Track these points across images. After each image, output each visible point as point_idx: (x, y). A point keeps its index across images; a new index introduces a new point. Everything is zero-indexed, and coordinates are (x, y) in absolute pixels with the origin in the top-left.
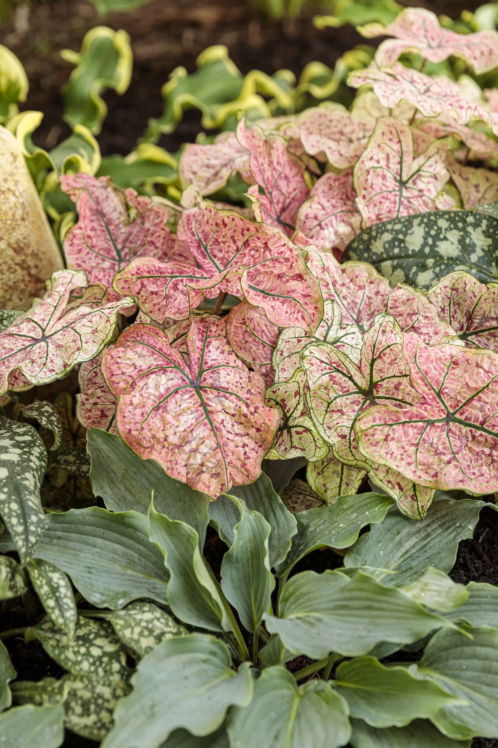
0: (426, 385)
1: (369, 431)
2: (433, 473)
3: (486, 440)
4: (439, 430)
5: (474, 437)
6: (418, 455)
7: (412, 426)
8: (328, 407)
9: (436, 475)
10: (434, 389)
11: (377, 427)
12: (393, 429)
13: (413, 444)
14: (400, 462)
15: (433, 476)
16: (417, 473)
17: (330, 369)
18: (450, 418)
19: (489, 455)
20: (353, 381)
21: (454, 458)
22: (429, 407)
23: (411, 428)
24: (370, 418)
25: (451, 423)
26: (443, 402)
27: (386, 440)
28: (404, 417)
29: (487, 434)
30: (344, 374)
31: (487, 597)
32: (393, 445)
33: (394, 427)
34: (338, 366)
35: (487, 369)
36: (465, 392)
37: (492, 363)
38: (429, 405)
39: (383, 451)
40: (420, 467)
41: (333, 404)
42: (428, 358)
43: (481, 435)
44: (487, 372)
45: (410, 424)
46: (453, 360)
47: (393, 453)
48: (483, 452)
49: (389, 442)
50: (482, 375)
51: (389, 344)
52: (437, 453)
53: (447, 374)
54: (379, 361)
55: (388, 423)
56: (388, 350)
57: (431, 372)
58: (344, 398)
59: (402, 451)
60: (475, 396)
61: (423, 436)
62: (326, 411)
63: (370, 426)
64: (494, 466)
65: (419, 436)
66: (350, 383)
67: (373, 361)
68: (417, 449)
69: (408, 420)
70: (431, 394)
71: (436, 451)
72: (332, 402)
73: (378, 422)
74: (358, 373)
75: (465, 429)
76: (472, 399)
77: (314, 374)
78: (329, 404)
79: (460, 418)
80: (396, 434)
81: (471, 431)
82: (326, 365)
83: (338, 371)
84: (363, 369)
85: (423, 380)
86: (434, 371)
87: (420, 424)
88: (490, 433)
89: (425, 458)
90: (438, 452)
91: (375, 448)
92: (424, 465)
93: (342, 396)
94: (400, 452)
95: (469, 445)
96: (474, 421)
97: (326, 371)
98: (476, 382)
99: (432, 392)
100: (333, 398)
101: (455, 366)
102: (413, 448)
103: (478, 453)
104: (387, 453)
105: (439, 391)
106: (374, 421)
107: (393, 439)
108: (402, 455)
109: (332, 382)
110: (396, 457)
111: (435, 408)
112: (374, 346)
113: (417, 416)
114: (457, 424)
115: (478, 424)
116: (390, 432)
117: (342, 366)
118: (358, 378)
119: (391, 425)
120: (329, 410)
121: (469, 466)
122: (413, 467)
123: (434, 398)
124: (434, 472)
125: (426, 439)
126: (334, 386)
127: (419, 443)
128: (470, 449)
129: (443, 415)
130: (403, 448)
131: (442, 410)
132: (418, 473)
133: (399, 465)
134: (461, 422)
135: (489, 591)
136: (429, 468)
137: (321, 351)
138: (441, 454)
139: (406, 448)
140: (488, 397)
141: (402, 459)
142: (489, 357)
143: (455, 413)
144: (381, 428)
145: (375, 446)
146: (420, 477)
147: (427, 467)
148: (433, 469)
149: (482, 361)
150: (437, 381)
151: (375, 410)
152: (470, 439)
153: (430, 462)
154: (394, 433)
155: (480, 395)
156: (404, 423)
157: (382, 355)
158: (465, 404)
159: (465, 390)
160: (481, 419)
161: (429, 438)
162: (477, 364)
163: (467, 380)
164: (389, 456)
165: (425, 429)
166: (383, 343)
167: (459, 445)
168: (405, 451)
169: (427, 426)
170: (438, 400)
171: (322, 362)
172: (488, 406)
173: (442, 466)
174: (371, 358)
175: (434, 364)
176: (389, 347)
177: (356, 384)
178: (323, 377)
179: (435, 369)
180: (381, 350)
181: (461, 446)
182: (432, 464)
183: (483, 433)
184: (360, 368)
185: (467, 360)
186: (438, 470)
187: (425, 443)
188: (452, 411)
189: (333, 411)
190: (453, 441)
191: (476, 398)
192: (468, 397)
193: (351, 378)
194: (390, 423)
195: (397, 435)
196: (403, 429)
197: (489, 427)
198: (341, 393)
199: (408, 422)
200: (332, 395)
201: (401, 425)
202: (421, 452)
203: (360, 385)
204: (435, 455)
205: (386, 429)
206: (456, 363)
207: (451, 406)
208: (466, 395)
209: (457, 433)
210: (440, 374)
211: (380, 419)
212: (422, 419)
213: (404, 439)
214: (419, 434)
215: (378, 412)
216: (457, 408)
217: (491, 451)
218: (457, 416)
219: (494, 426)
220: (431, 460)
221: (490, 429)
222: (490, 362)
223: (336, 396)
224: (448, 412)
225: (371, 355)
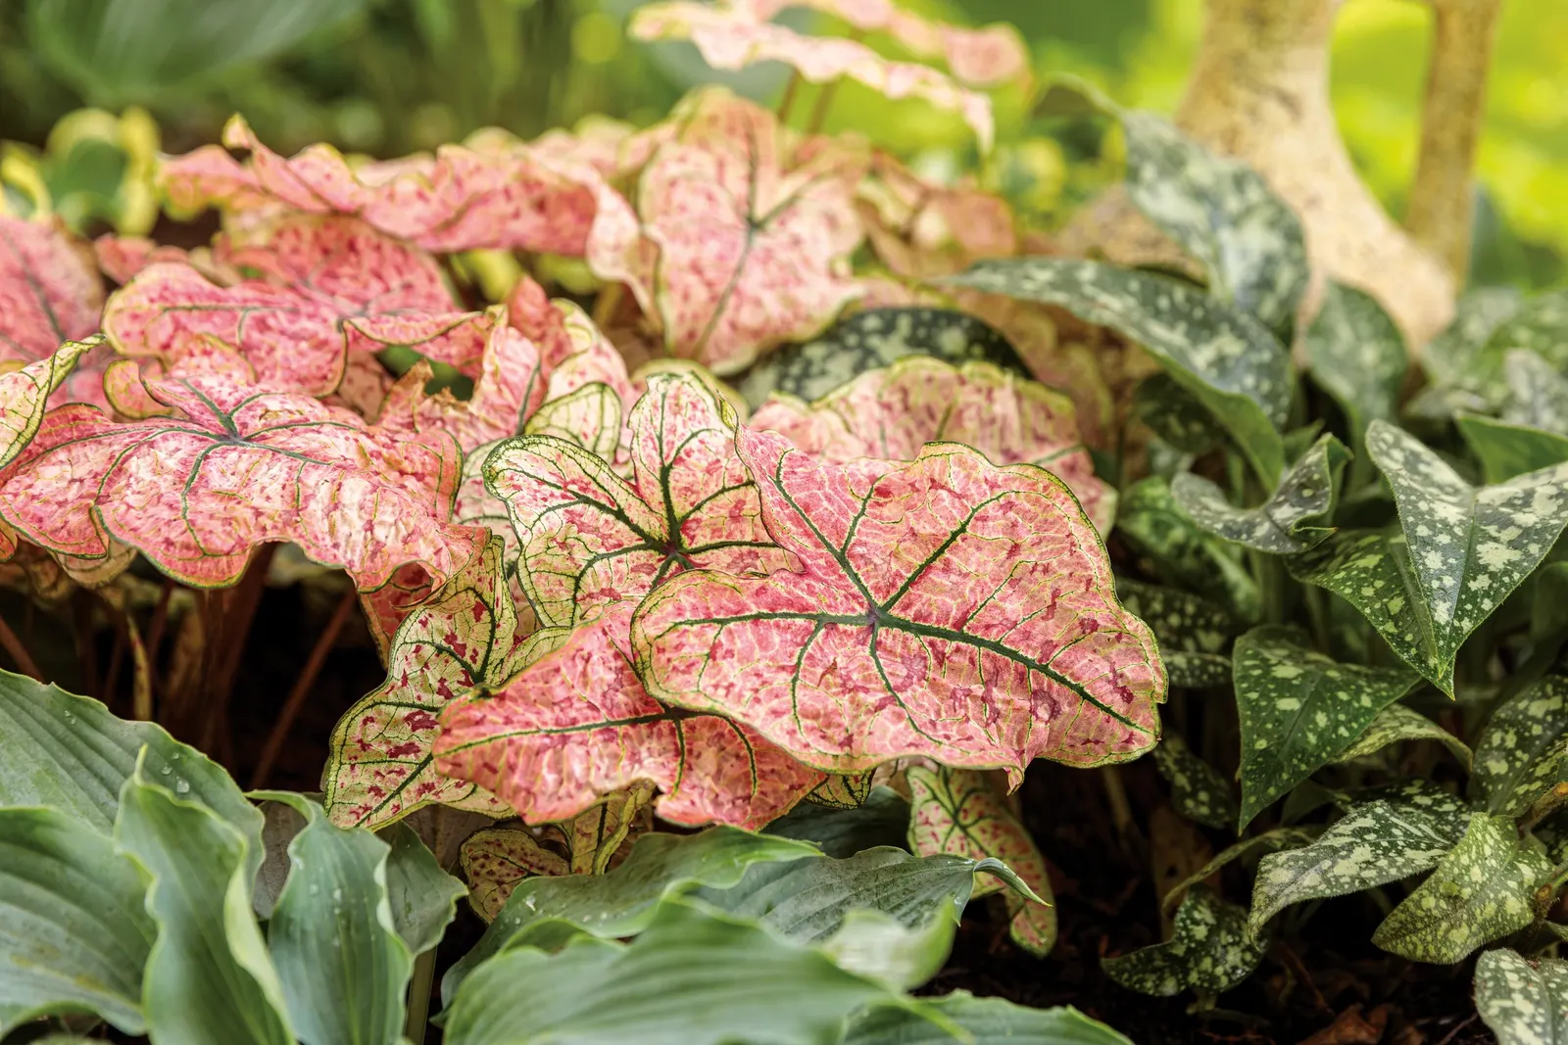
0: (807, 534)
1: (667, 637)
2: (841, 736)
3: (972, 661)
4: (851, 642)
5: (941, 658)
6: (799, 693)
7: (777, 626)
8: (577, 588)
9: (849, 741)
10: (829, 546)
11: (687, 627)
12: (730, 632)
13: (783, 668)
14: (752, 707)
15: (841, 745)
16: (799, 736)
17: (564, 497)
18: (877, 618)
19: (983, 699)
20: (627, 521)
21: (894, 699)
22: (819, 586)
23: (774, 631)
24: (670, 608)
25: (882, 631)
26: (855, 577)
27: (712, 656)
28: (756, 604)
29: (972, 646)
30: (601, 507)
31: (1003, 1032)
32: (731, 670)
33: (732, 625)
34: (584, 490)
35: (958, 491)
36: (909, 551)
37: (968, 476)
38: (820, 580)
39: (706, 682)
40: (804, 722)
41: (587, 579)
42: (810, 477)
43: (958, 650)
44: (959, 497)
45: (772, 621)
46: (877, 485)
47: (732, 685)
48: (968, 693)
49: (719, 661)
50: (947, 503)
51: (695, 430)
52: (846, 688)
53: (862, 513)
54: (678, 469)
55: (715, 617)
56: (694, 444)
57: (818, 505)
58: (613, 560)
59: (756, 682)
60: (933, 559)
61: (809, 649)
62: (574, 599)
63: (668, 625)
64: (999, 729)
65: (798, 650)
66: (621, 525)
67: (665, 472)
68: (794, 680)
69: (765, 611)
70: (821, 556)
71: (844, 685)
72: (583, 573)
73: (688, 616)
74: (634, 502)
75: (915, 642)
76: (926, 567)
77: (526, 509)
78: (578, 579)
79: (902, 615)
80: (738, 641)
81: (932, 644)
82: (554, 490)
83: (588, 501)
84: (645, 491)
85: (799, 524)
86: (825, 503)
87: (800, 621)
88: (980, 643)
89: (817, 698)
90: (850, 685)
91: (686, 676)
92: (816, 716)
93: (608, 556)
94: (749, 685)
95: (930, 675)
96: (938, 622)
97: (555, 503)
98: (933, 521)
99: (825, 551)
100: (584, 564)
101: (882, 500)
102: (784, 679)
103: (954, 693)
104: (716, 687)
105: (843, 550)
106: (679, 615)
107: (730, 653)
108: (756, 691)
109: (575, 528)
110: (740, 696)
111: (833, 590)
112: (660, 438)
113: (790, 604)
114: (896, 630)
115: (948, 627)
116: (722, 638)
117: (594, 486)
118: (636, 512)
119: (722, 622)
120: (579, 595)
121: (933, 724)
122: (786, 721)
123: (830, 565)
124: (844, 735)
125: (818, 655)
126: (583, 536)
127: (798, 664)
128: (934, 685)
129: (857, 607)
130: (758, 675)
131: (855, 597)
132: (803, 736)
133: (751, 712)
134: (905, 626)
135: (1008, 1018)
136: (829, 725)
137: (537, 458)
138: (856, 689)
139: (766, 675)
140: (967, 561)
141: (757, 700)
142: (961, 463)
143: (889, 605)
144: (696, 627)
145: (683, 672)
146: (807, 746)
147: (824, 722)
148: (840, 725)
149: (943, 472)
150: (834, 526)
151: (680, 586)
152: (932, 661)
153: (830, 707)
154: (732, 641)
155: (947, 554)
156: (756, 618)
157: (682, 454)
158: (911, 582)
159: (908, 544)
160: (954, 613)
161: (825, 655)
162: (933, 481)
163: (913, 523)
164: (722, 692)
165: (813, 634)
166: (680, 430)
167: (905, 672)
168: (764, 683)
169: (817, 629)
170: (842, 572)
171: (542, 482)
172: (971, 583)
173: (863, 718)
174: (658, 466)
175: (828, 490)
176: (694, 435)
177: (636, 529)
178: (551, 513)
179: (829, 499)
180: (678, 444)
181: (909, 677)
182: (836, 712)
183: (962, 644)
184: (636, 489)
185: (912, 485)
186: (853, 729)
187: (813, 666)
188: (881, 602)
189: (591, 595)
190: (888, 666)
191: (937, 563)
192: (918, 563)
193: (620, 515)
194: (721, 617)
195: (739, 645)
196: (756, 633)
197: (976, 629)
198: (602, 551)
199: (768, 616)
200: (581, 557)
201: (748, 623)
202: (805, 687)
203: (646, 529)
204: (843, 693)
205: (711, 633)
206: (883, 492)
207: (877, 589)
208: (910, 558)
209: (899, 650)
210: (844, 514)
211: (695, 608)
212: (804, 611)
213: (757, 653)
214: (798, 645)
215: (688, 592)
216: (894, 593)
217: (989, 691)
218: (895, 612)
219: (988, 627)
220: (832, 703)
221: (979, 635)
222: (963, 474)
223: (590, 557)
224: (871, 604)
225: (658, 460)
